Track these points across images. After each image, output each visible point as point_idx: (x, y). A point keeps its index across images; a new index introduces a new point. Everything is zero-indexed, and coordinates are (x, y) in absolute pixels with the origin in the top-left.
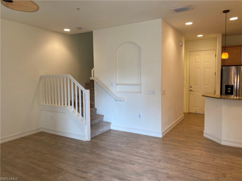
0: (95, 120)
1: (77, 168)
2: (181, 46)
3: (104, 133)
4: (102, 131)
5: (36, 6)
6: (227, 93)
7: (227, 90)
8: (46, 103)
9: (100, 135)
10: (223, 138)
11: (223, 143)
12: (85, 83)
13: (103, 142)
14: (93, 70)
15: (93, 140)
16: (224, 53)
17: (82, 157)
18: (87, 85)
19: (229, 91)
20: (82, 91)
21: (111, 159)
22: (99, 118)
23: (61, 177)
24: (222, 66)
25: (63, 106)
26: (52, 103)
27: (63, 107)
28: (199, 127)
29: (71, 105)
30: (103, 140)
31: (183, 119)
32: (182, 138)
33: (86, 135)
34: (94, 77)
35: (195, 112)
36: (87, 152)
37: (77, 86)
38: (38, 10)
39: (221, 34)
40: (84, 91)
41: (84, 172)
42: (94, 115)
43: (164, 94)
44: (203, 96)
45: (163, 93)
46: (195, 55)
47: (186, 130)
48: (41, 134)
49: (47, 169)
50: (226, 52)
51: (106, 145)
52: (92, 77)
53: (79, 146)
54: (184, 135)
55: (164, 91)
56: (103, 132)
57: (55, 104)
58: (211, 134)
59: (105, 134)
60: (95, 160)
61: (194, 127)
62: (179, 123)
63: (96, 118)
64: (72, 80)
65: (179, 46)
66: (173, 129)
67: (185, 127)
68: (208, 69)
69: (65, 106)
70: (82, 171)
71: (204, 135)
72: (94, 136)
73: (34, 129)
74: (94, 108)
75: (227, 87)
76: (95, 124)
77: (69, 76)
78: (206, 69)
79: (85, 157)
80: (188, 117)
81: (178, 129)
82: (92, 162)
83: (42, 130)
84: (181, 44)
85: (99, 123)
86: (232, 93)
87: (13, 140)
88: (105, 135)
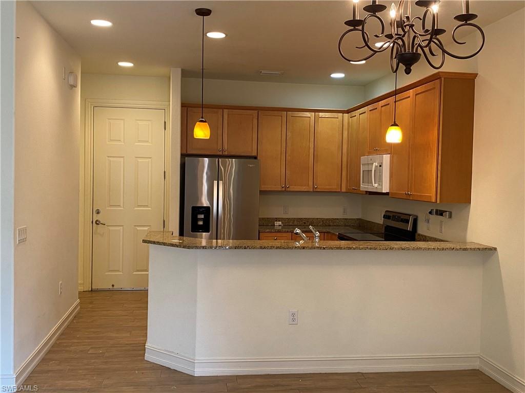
2: (73, 86)
6: (196, 228)
7: (195, 220)
10: (199, 358)
11: (199, 372)
16: (199, 125)
19: (201, 223)
24: (183, 156)
28: (128, 335)
31: (79, 313)
32: (82, 379)
35: (111, 287)
39: (180, 70)
43: (22, 241)
44: (144, 241)
45: (21, 239)
46: (109, 119)
47: (92, 348)
50: (205, 122)
54: (87, 367)
55: (22, 232)
58: (165, 350)
61: (114, 335)
62: (68, 327)
65: (66, 88)
66: (49, 352)
67: (89, 338)
68: (147, 160)
71: (148, 357)
75: (197, 210)
78: (140, 160)
80: (91, 303)
81: (68, 349)
84: (71, 82)
86: (206, 228)
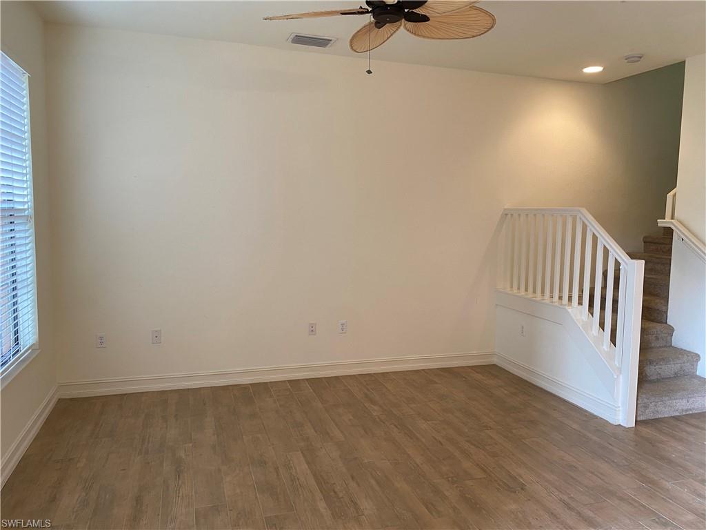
0: (663, 367)
1: (565, 498)
3: (692, 416)
4: (685, 408)
5: (488, 18)
8: (512, 287)
9: (675, 418)
12: (645, 238)
13: (680, 448)
14: (675, 195)
15: (645, 431)
17: (592, 473)
18: (650, 242)
20: (617, 264)
21: (694, 511)
22: (680, 361)
23: (513, 507)
25: (556, 304)
26: (526, 290)
27: (556, 306)
29: (580, 303)
30: (681, 440)
33: (620, 405)
34: (673, 218)
36: (613, 462)
37: (605, 247)
38: (492, 27)
40: (625, 262)
41: (586, 521)
42: (660, 347)
48: (493, 370)
49: (482, 469)
51: (687, 457)
52: (668, 219)
53: (590, 435)
56: (687, 410)
57: (534, 292)
59: (693, 421)
60: (635, 495)
63: (665, 360)
64: (589, 227)
69: (562, 305)
70: (579, 514)
72: (648, 415)
73: (475, 352)
74: (664, 325)
76: (661, 380)
77: (581, 213)
79: (602, 474)
82: (621, 499)
83: (495, 361)
85: (676, 376)
87: (423, 370)
88: (693, 426)
